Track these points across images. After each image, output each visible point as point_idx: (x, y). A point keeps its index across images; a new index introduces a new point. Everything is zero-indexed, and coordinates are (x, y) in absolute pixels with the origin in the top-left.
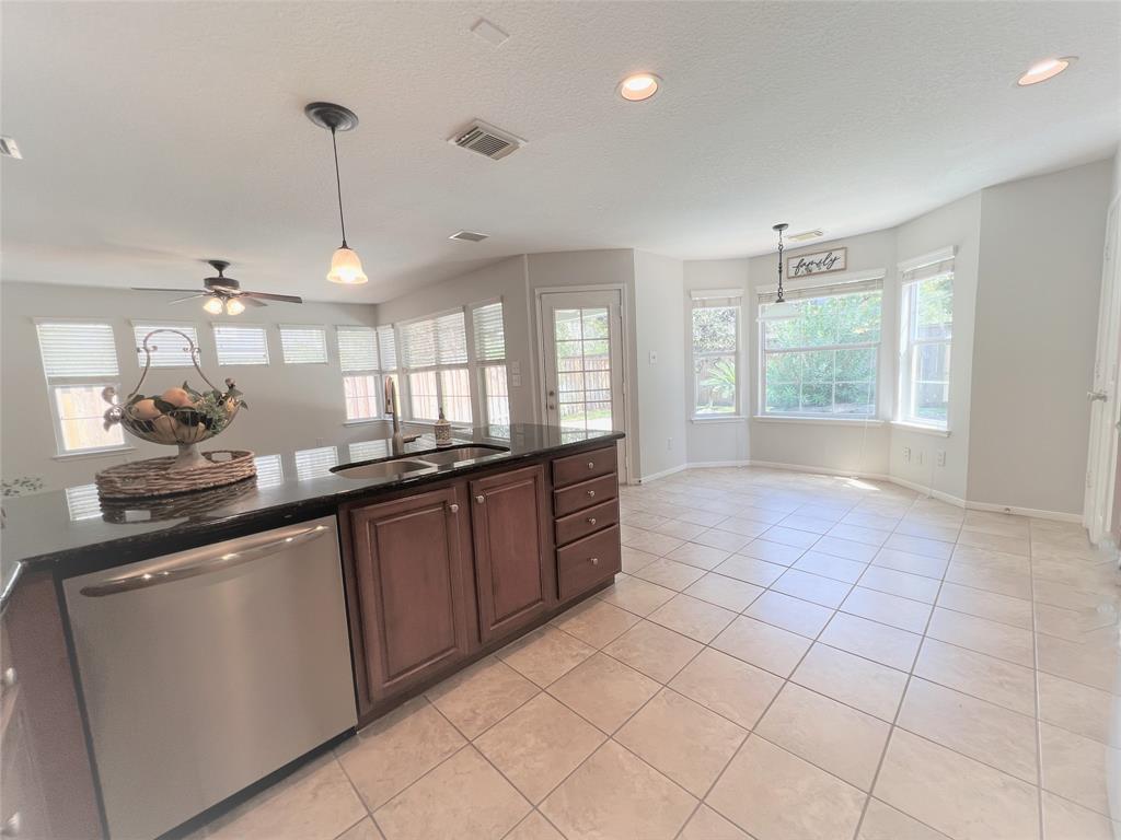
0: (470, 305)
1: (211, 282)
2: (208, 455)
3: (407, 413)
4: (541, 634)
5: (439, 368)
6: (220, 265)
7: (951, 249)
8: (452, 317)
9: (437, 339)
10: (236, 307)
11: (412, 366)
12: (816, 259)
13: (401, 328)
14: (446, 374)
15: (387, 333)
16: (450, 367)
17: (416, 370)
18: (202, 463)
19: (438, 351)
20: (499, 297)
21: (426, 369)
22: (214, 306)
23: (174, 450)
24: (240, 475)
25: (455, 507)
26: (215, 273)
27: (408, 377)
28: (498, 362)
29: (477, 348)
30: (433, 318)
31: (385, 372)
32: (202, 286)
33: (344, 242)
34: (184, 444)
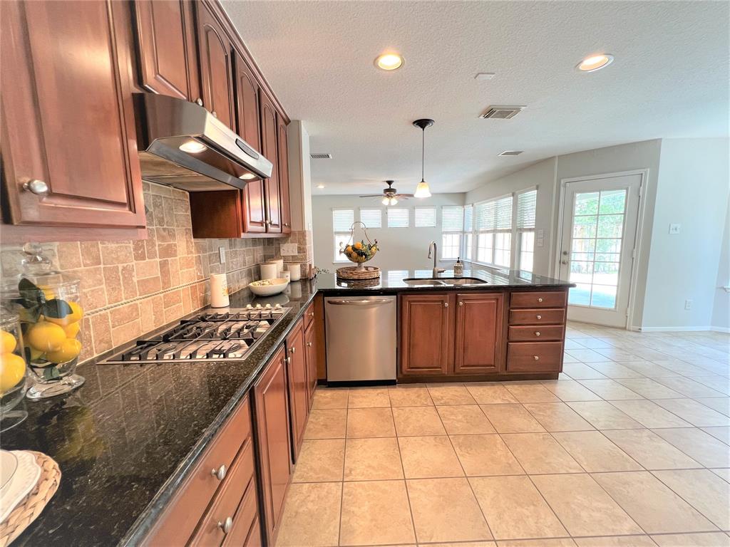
0: (517, 192)
1: (386, 190)
2: (367, 268)
3: (475, 257)
4: (493, 385)
5: (495, 231)
6: (390, 183)
8: (506, 200)
9: (496, 214)
10: (394, 201)
11: (481, 230)
13: (477, 206)
14: (500, 236)
15: (469, 208)
16: (501, 231)
17: (482, 232)
18: (364, 270)
19: (496, 221)
20: (535, 187)
21: (488, 232)
22: (386, 201)
23: (356, 265)
24: (373, 276)
25: (447, 304)
26: (387, 186)
27: (478, 236)
28: (530, 230)
29: (518, 220)
30: (495, 200)
31: (466, 233)
32: (382, 192)
33: (423, 179)
34: (359, 263)
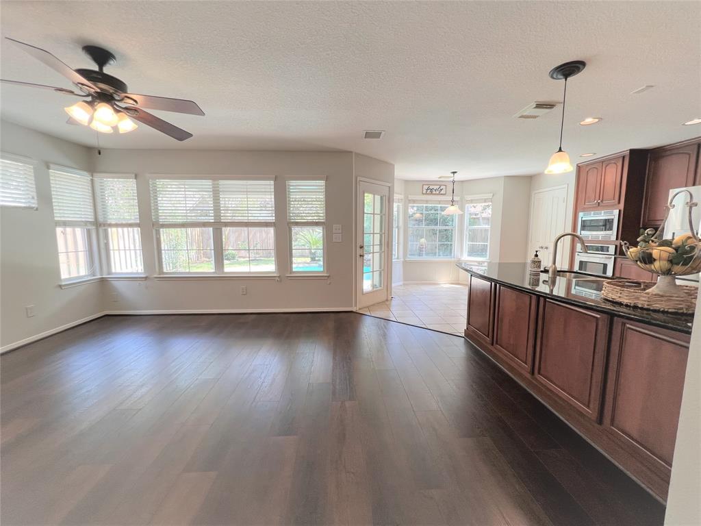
5: (220, 225)
7: (492, 194)
9: (218, 199)
12: (435, 187)
33: (560, 148)
